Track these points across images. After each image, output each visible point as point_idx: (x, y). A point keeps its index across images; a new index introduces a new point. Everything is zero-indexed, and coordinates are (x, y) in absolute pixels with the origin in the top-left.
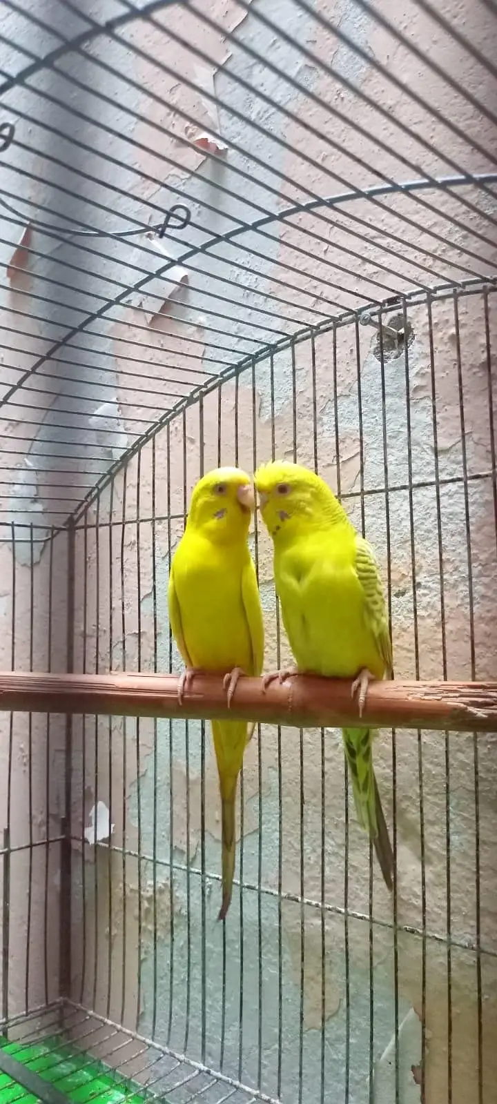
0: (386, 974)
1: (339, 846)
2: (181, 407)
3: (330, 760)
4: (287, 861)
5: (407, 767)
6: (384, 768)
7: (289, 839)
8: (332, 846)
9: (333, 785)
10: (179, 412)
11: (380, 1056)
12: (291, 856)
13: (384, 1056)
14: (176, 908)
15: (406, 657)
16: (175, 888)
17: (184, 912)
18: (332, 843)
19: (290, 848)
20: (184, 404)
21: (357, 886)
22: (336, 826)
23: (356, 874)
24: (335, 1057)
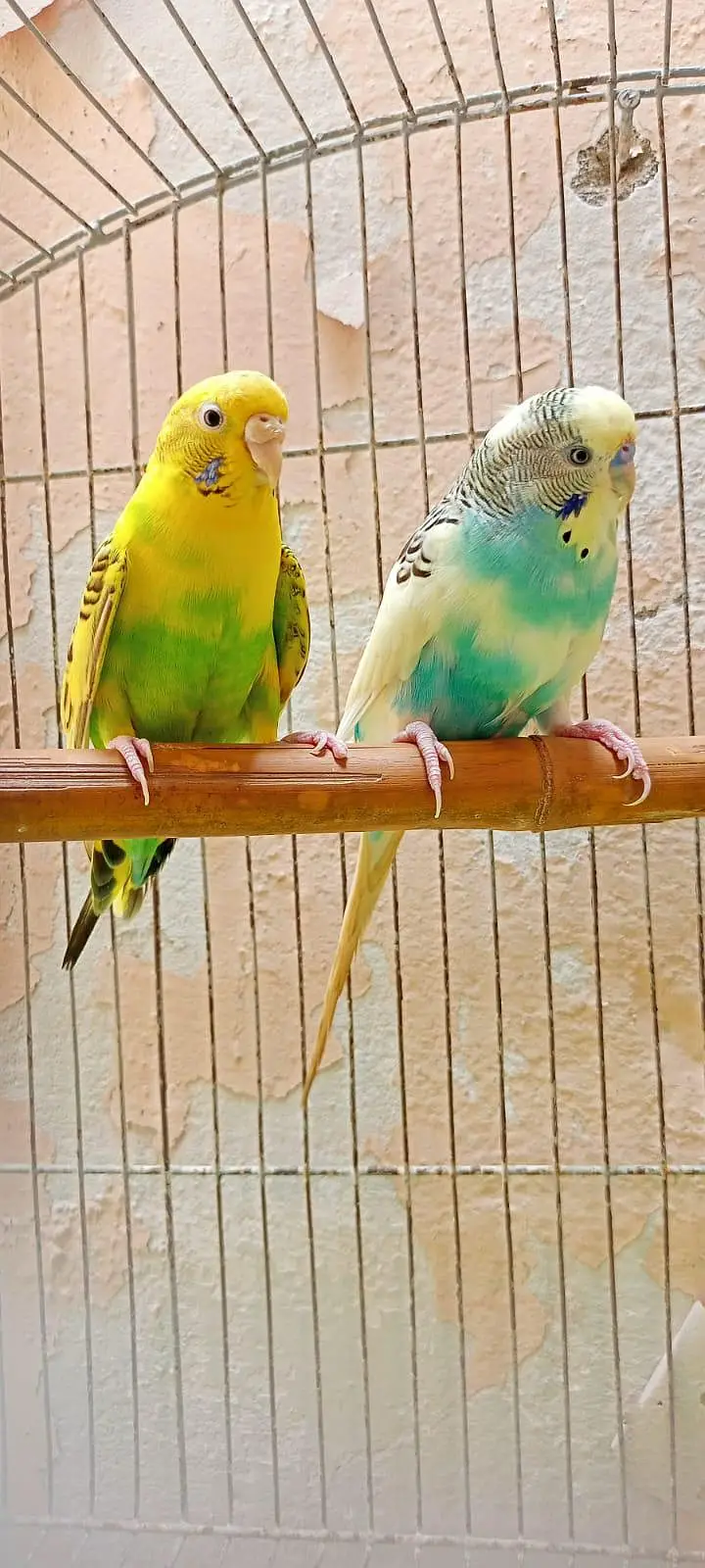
0: (641, 1261)
1: (535, 1062)
2: (70, 248)
3: (508, 913)
4: (416, 1106)
5: (671, 907)
6: (626, 915)
7: (417, 1067)
8: (516, 1064)
9: (516, 957)
10: (66, 259)
11: (634, 1398)
12: (428, 1097)
13: (645, 1396)
14: (138, 1242)
15: (663, 721)
16: (133, 1203)
17: (160, 1243)
18: (519, 1058)
19: (420, 1083)
20: (83, 242)
21: (574, 1125)
22: (525, 1028)
23: (572, 1105)
24: (538, 1424)
